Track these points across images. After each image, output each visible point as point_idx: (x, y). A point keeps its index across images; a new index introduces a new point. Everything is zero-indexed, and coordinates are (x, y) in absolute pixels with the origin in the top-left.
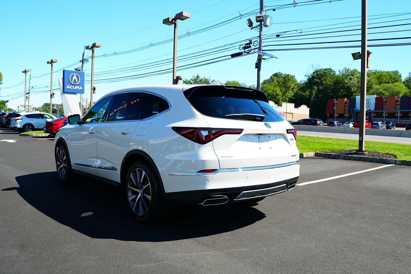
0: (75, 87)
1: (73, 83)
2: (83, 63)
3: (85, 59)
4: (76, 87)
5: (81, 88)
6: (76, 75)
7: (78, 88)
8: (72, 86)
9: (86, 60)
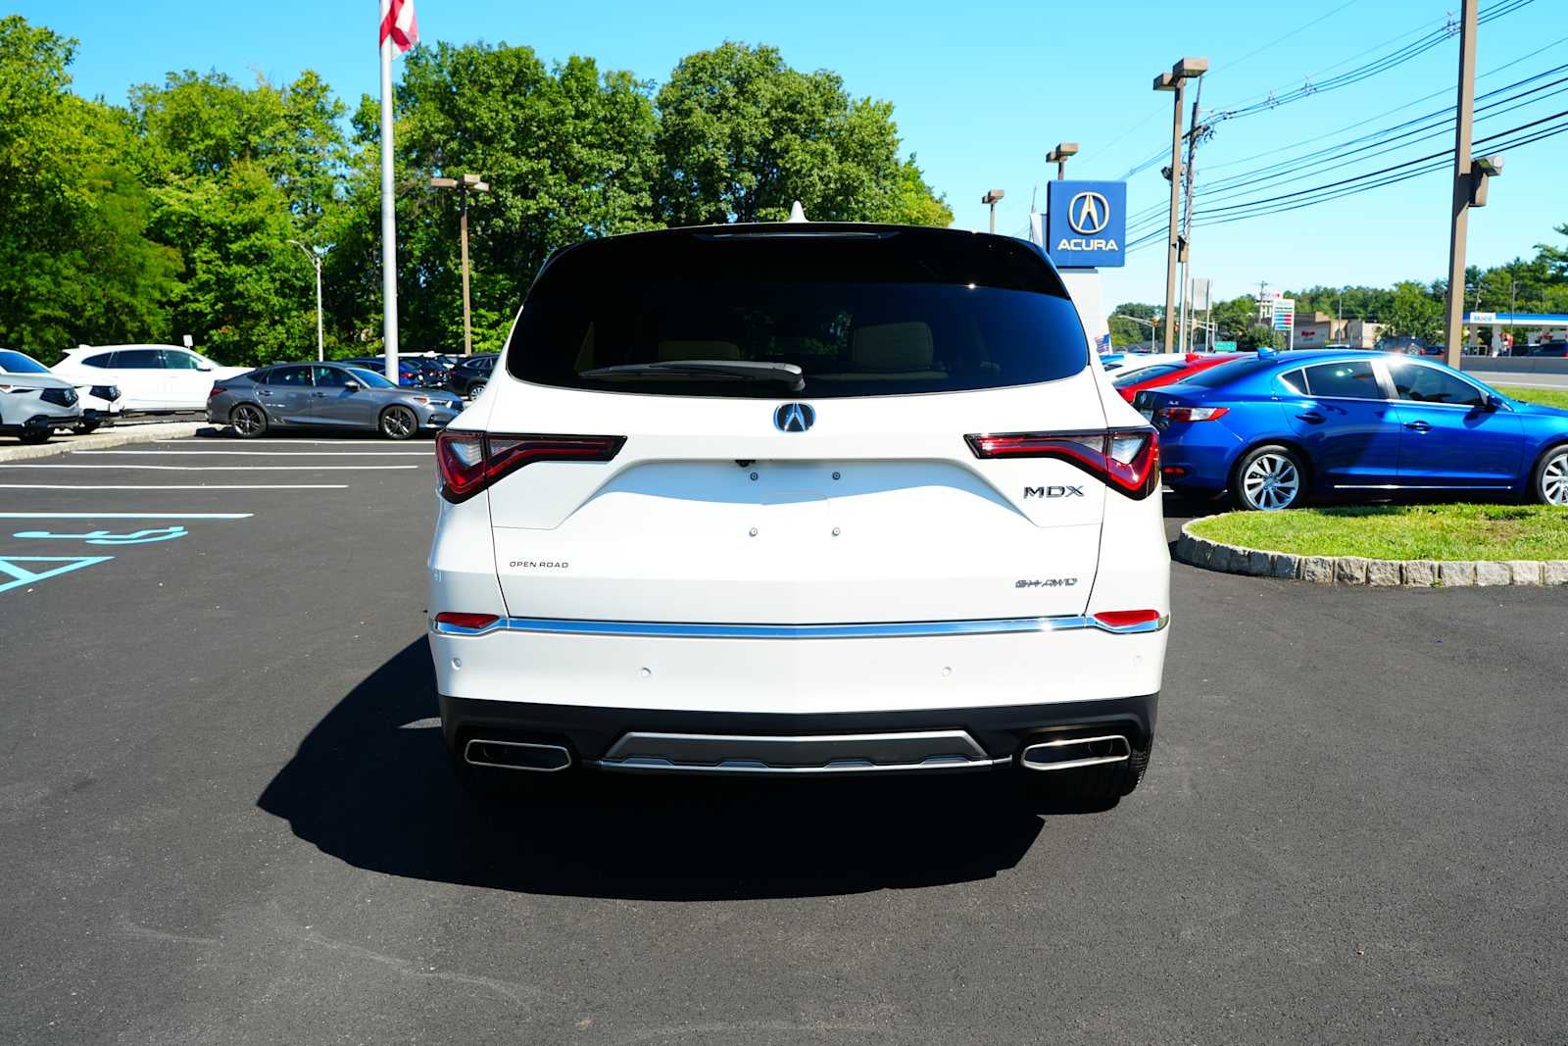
0: (1088, 245)
1: (1082, 228)
2: (1192, 144)
3: (1200, 127)
4: (1095, 244)
5: (1112, 245)
6: (1094, 197)
7: (1099, 246)
8: (1079, 241)
9: (1205, 130)
